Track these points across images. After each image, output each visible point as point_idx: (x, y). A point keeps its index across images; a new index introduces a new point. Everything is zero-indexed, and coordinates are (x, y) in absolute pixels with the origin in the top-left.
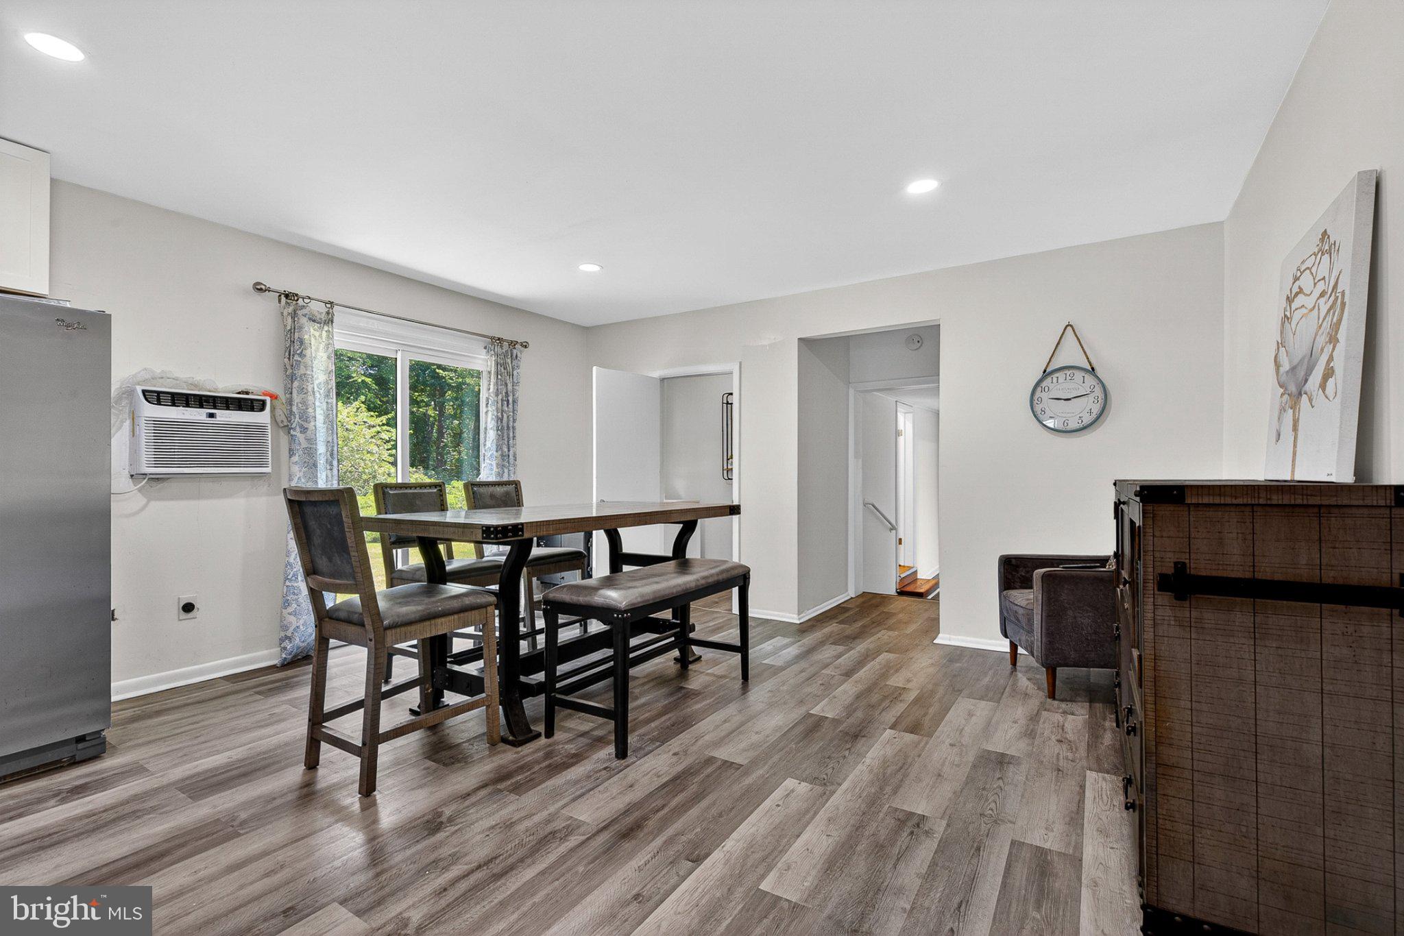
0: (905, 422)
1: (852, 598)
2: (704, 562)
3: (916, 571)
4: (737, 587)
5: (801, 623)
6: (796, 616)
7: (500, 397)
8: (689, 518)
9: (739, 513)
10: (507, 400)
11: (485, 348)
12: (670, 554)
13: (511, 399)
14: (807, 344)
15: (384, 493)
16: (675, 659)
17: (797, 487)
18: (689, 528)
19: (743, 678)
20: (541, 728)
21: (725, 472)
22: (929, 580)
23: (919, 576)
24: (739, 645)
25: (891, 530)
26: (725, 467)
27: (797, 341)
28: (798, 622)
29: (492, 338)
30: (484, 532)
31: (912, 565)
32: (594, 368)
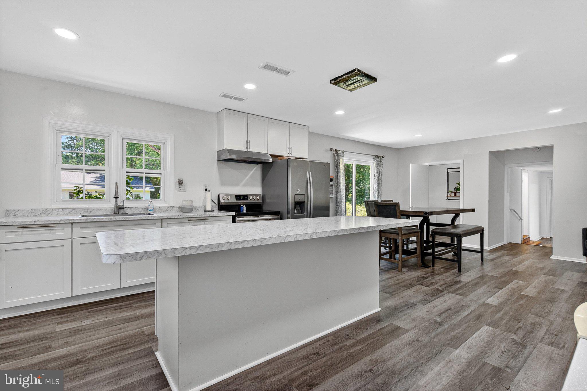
0: (525, 178)
1: (505, 244)
2: (463, 225)
3: (530, 237)
4: (480, 234)
5: (489, 250)
6: (487, 247)
7: (378, 174)
8: (457, 213)
9: (475, 211)
10: (379, 174)
11: (373, 159)
12: (450, 223)
13: (381, 174)
14: (491, 153)
15: (367, 203)
16: (452, 255)
17: (488, 203)
18: (457, 215)
19: (481, 261)
20: (431, 264)
21: (447, 197)
22: (536, 241)
23: (531, 239)
24: (480, 251)
25: (520, 220)
26: (447, 195)
27: (488, 152)
28: (488, 249)
29: (375, 156)
30: (424, 213)
31: (528, 235)
32: (411, 164)
